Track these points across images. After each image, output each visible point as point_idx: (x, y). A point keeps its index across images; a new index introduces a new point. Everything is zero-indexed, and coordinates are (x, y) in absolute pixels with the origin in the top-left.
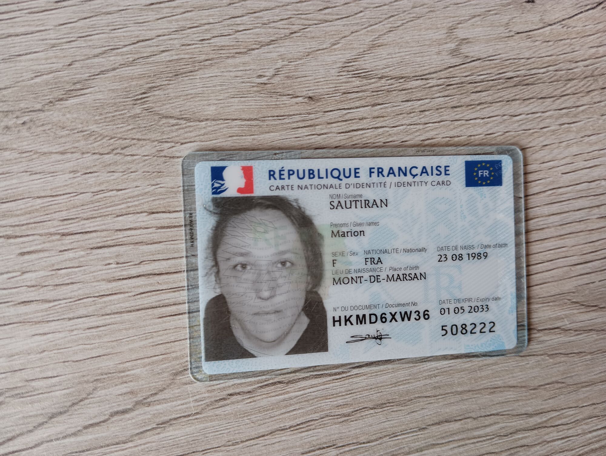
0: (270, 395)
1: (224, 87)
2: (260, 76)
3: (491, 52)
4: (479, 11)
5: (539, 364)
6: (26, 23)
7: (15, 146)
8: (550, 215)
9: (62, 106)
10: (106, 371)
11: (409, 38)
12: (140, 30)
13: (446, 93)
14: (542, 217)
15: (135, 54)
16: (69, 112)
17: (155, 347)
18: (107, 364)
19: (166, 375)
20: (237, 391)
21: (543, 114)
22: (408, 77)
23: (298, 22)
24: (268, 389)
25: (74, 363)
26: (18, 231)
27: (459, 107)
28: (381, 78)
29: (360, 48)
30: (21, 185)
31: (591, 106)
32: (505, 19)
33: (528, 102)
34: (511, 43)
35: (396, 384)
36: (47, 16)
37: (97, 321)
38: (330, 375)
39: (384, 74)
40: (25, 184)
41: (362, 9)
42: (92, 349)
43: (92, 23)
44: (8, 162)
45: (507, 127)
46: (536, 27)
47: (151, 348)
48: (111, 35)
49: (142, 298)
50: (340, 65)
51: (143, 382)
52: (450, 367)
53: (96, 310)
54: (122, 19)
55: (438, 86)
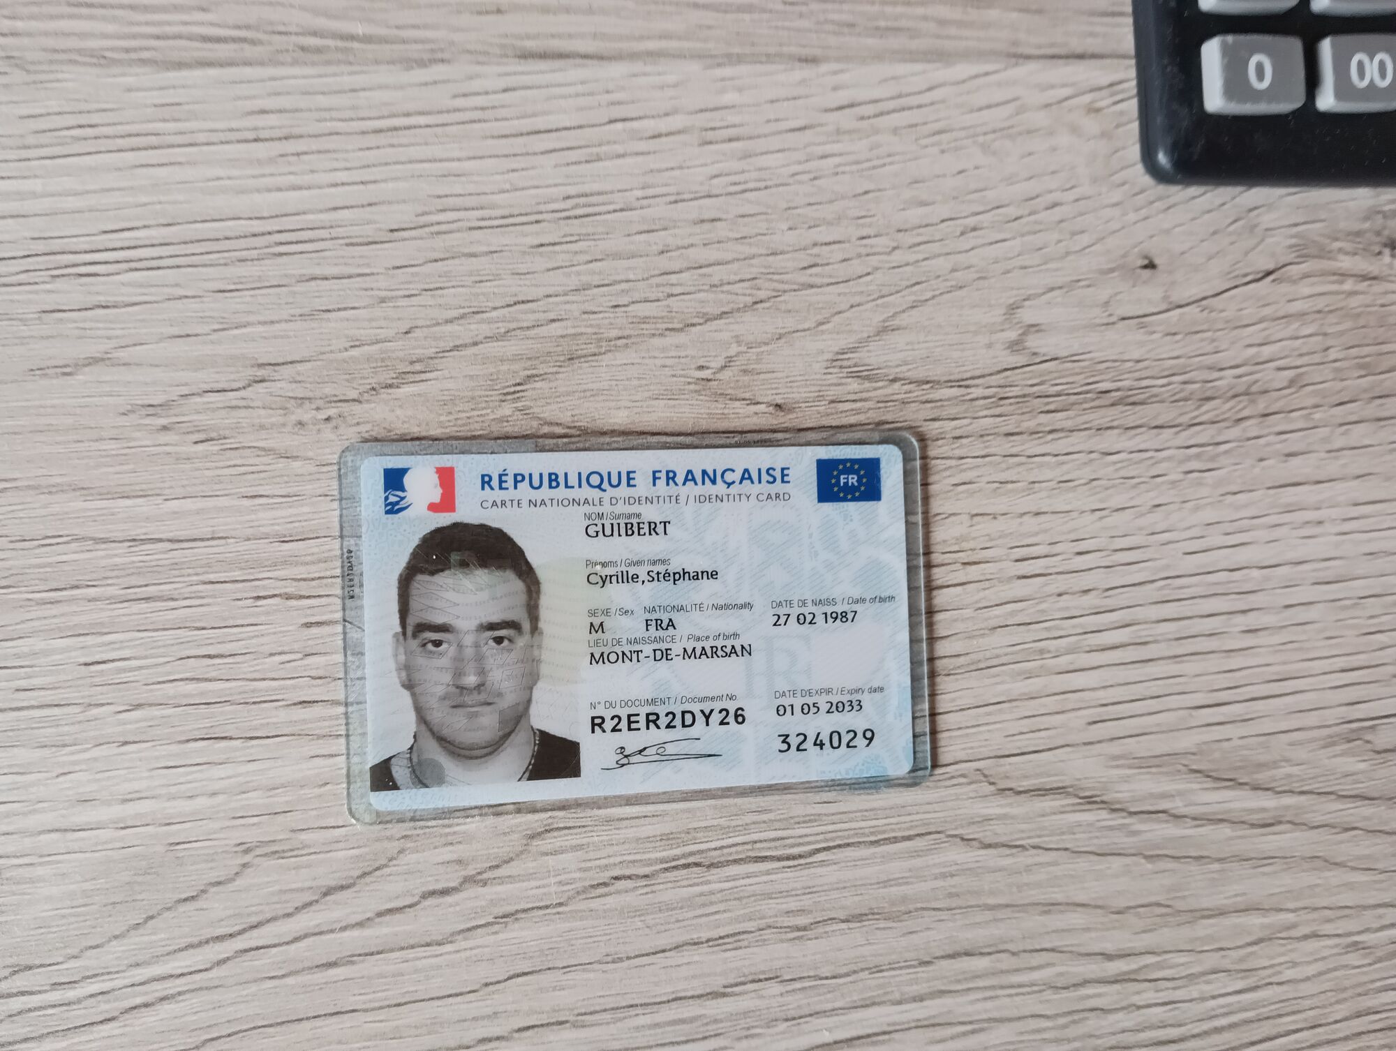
0: (678, 884)
1: (644, 382)
2: (701, 368)
3: (1076, 348)
4: (1060, 281)
5: (1128, 871)
6: (341, 261)
7: (310, 454)
8: (1159, 621)
9: (390, 397)
11: (942, 319)
12: (520, 286)
13: (998, 411)
14: (1146, 623)
15: (509, 321)
16: (400, 407)
19: (515, 836)
20: (627, 872)
21: (1158, 454)
22: (938, 382)
23: (767, 285)
24: (676, 873)
26: (304, 588)
27: (1017, 434)
28: (894, 380)
29: (861, 332)
30: (316, 516)
31: (1241, 444)
32: (1103, 294)
33: (1134, 432)
34: (1111, 334)
35: (885, 883)
36: (375, 252)
38: (779, 859)
39: (899, 376)
40: (323, 515)
41: (869, 270)
43: (447, 268)
44: (297, 479)
45: (1094, 471)
46: (1158, 310)
48: (474, 290)
50: (830, 356)
51: (479, 846)
52: (977, 862)
55: (985, 398)
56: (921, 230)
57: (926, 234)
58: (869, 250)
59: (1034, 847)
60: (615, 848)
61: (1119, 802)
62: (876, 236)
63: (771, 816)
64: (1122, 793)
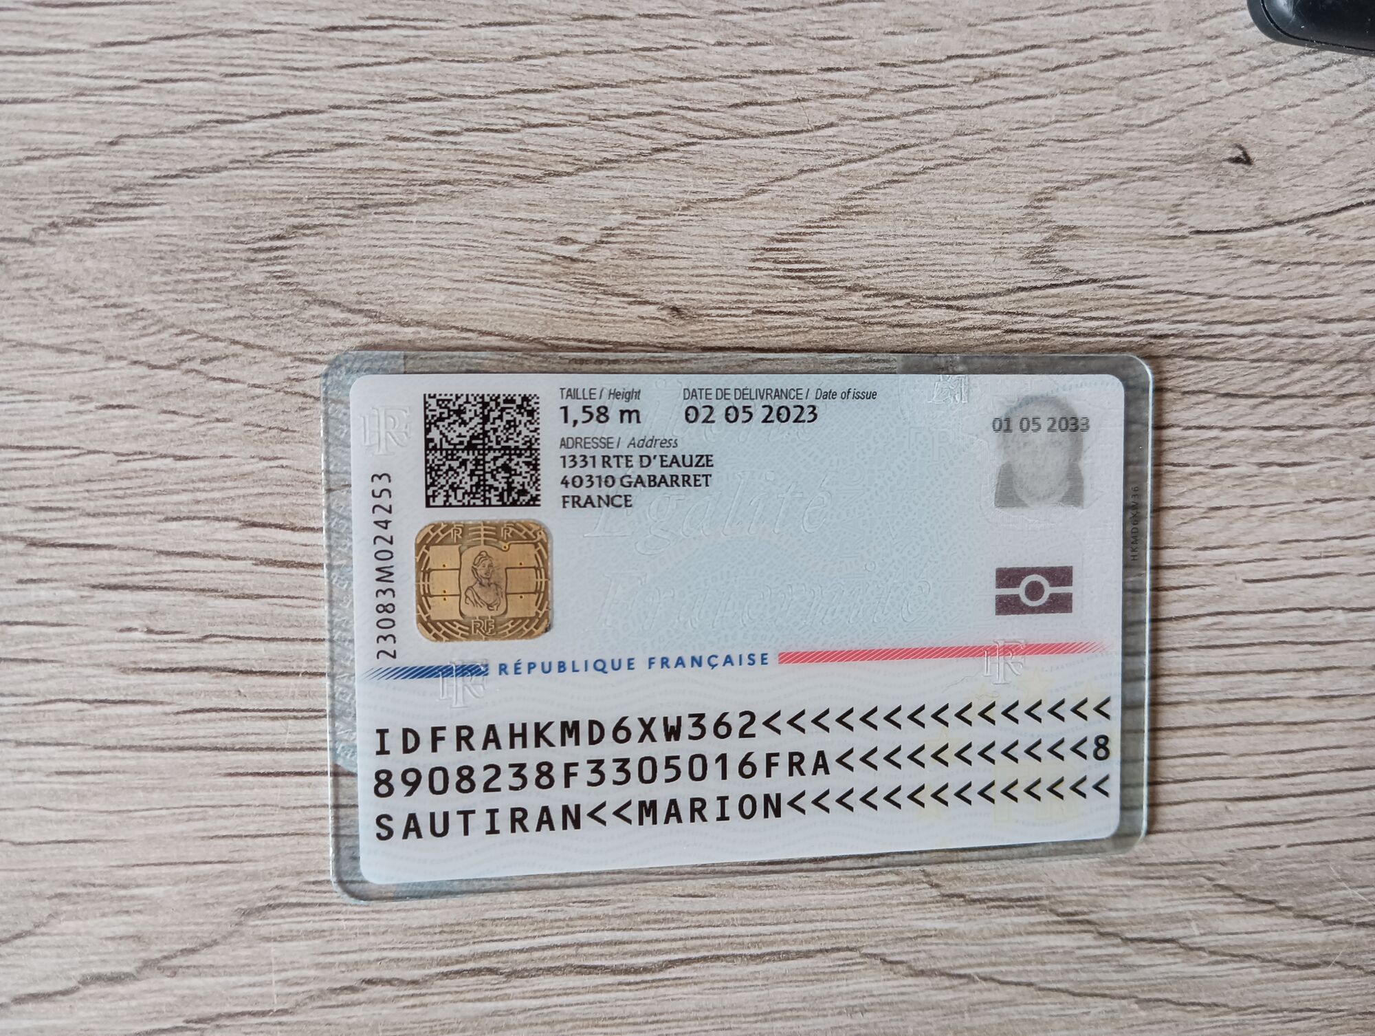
0: (462, 997)
1: (474, 253)
2: (564, 240)
3: (1125, 268)
4: (1112, 166)
5: (1112, 1018)
6: (25, 27)
8: (1198, 675)
9: (78, 239)
10: (85, 879)
11: (934, 205)
12: (293, 86)
15: (272, 140)
16: (93, 255)
17: (207, 843)
18: (90, 863)
19: (223, 910)
20: (387, 974)
21: (1225, 434)
22: (918, 298)
23: (676, 125)
24: (459, 981)
25: (13, 848)
28: (852, 289)
29: (814, 211)
31: (1344, 431)
32: (1173, 194)
33: (1194, 399)
34: (1178, 253)
36: (79, 19)
37: (80, 759)
38: (614, 971)
39: (861, 282)
41: (833, 119)
42: (59, 822)
43: (182, 51)
46: (1245, 225)
47: (199, 843)
48: (223, 88)
49: (195, 721)
50: (760, 243)
51: (168, 919)
52: (903, 994)
53: (82, 732)
54: (253, 53)
55: (985, 328)
56: (917, 68)
57: (924, 73)
58: (835, 89)
59: (985, 979)
60: (372, 939)
61: (1112, 924)
62: (847, 69)
63: (608, 909)
64: (1119, 910)
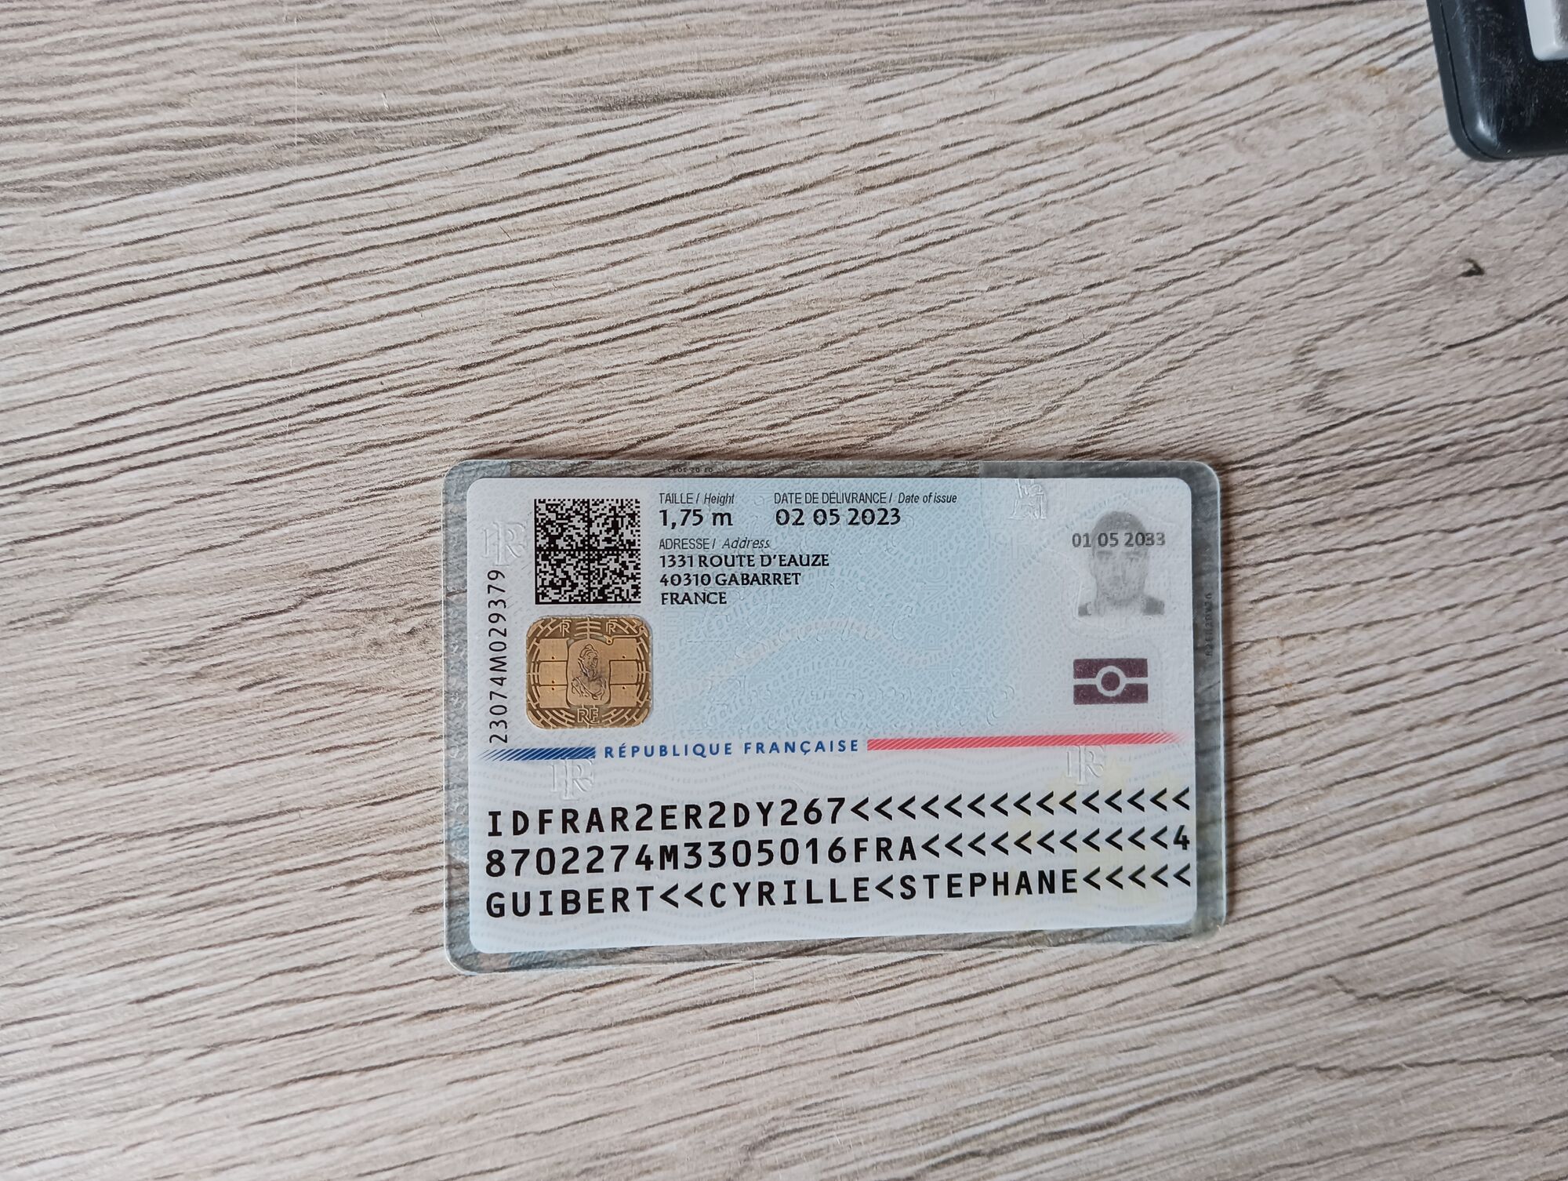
3: (1393, 395)
4: (1361, 307)
5: (1533, 1075)
6: (401, 418)
7: (395, 682)
8: (1542, 745)
10: (605, 1150)
11: (1210, 381)
12: (642, 417)
13: (1299, 494)
14: (1526, 749)
17: (704, 1092)
18: (607, 1135)
19: (731, 1150)
21: (1516, 522)
23: (970, 368)
24: (948, 1169)
25: (537, 1138)
26: (410, 862)
27: (1329, 521)
29: (1106, 412)
30: (412, 764)
32: (1420, 319)
33: (1481, 497)
34: (1437, 370)
35: (1225, 1142)
36: (446, 400)
37: (582, 1043)
38: (1082, 1131)
40: (421, 761)
41: (1105, 328)
42: (574, 1104)
43: (541, 408)
44: (381, 717)
45: (1436, 557)
46: (1490, 330)
47: (698, 1094)
49: (674, 987)
51: (685, 1169)
52: (1341, 1096)
53: (580, 1019)
54: (602, 397)
55: (1280, 479)
56: (1168, 265)
57: (1175, 269)
58: (1101, 302)
59: (1411, 1065)
60: (864, 1148)
61: (1514, 990)
62: (1108, 282)
63: (1065, 1077)
64: (1517, 977)
